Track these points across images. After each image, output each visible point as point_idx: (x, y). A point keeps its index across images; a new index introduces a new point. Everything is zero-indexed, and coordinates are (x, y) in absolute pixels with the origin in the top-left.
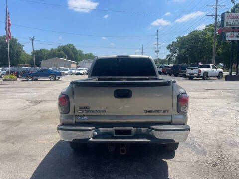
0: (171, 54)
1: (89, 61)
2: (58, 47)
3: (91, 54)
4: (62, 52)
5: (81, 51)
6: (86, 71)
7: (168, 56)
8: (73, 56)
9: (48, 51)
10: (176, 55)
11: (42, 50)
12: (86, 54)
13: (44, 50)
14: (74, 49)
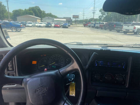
0: (101, 15)
1: (49, 18)
2: (29, 8)
3: (51, 14)
4: (32, 11)
5: (44, 12)
6: (45, 25)
7: (99, 17)
8: (39, 14)
9: (22, 10)
10: (105, 16)
11: (19, 10)
12: (47, 14)
13: (20, 10)
14: (39, 10)
